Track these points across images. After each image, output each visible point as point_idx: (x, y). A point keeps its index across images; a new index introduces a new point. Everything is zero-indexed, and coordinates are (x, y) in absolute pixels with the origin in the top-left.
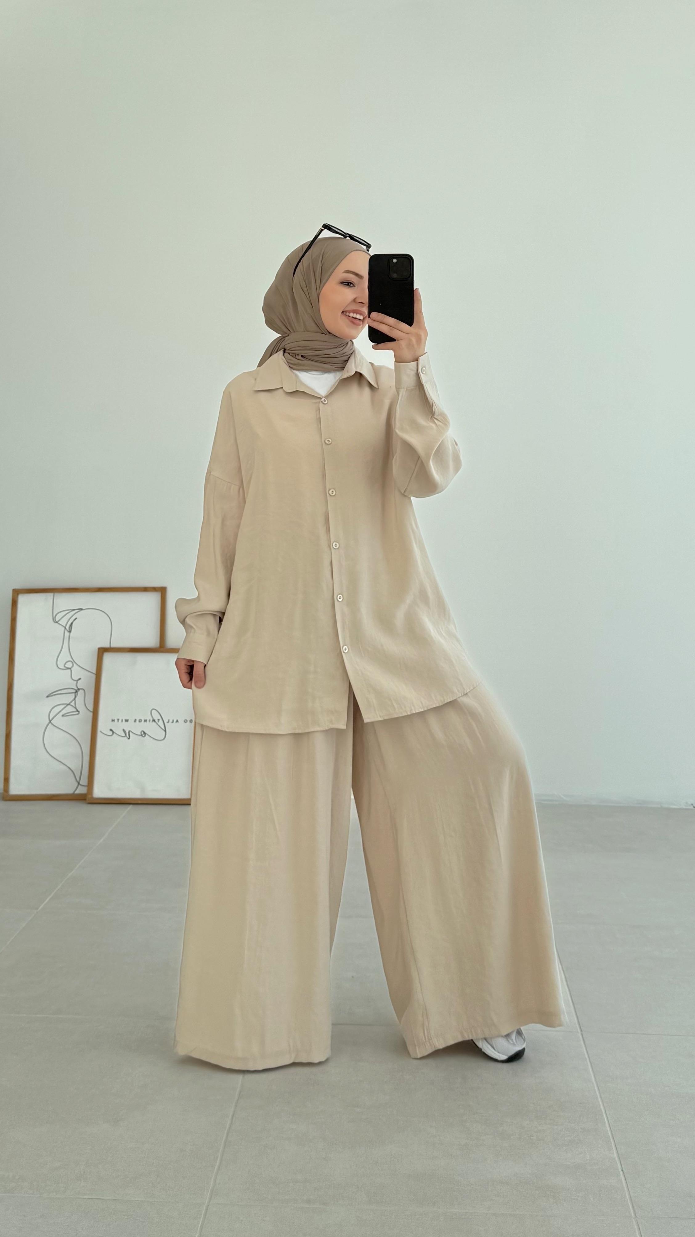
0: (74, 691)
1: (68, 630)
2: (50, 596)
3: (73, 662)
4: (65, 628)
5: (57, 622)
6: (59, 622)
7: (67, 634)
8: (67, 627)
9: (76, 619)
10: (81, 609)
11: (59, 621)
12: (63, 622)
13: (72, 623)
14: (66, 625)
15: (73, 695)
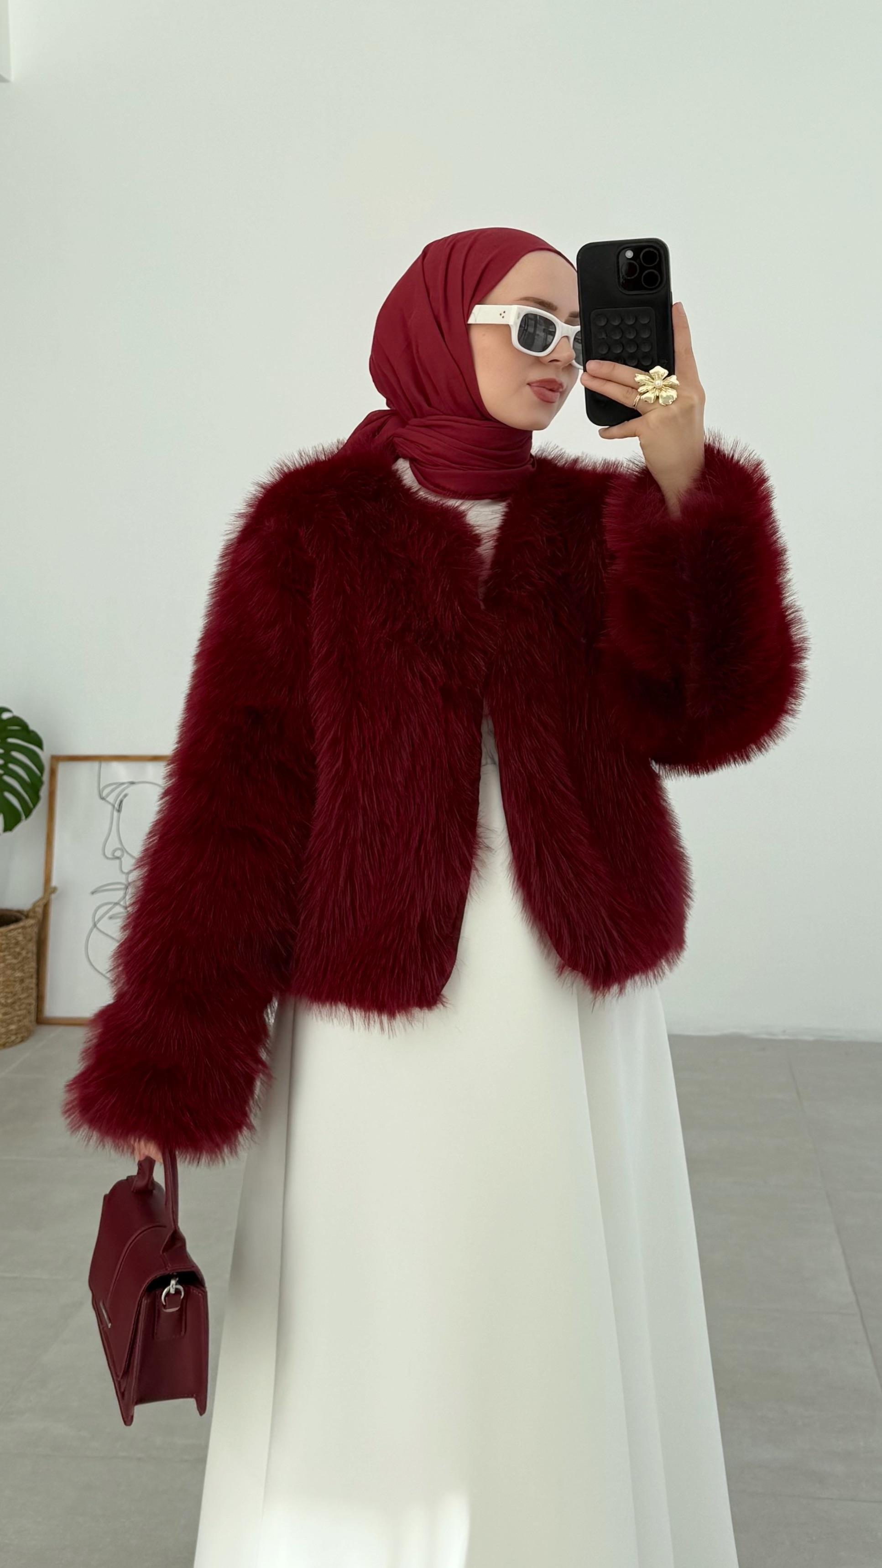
0: (123, 886)
1: (118, 808)
2: (95, 765)
3: (123, 850)
4: (114, 806)
5: (103, 799)
6: (108, 799)
7: (115, 813)
8: (116, 806)
9: (126, 796)
10: (132, 783)
11: (108, 795)
12: (111, 799)
13: (121, 802)
14: (115, 803)
15: (122, 893)
